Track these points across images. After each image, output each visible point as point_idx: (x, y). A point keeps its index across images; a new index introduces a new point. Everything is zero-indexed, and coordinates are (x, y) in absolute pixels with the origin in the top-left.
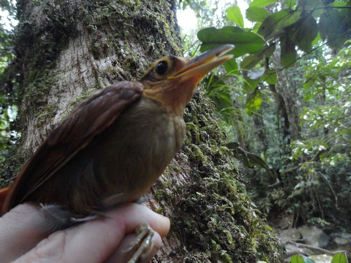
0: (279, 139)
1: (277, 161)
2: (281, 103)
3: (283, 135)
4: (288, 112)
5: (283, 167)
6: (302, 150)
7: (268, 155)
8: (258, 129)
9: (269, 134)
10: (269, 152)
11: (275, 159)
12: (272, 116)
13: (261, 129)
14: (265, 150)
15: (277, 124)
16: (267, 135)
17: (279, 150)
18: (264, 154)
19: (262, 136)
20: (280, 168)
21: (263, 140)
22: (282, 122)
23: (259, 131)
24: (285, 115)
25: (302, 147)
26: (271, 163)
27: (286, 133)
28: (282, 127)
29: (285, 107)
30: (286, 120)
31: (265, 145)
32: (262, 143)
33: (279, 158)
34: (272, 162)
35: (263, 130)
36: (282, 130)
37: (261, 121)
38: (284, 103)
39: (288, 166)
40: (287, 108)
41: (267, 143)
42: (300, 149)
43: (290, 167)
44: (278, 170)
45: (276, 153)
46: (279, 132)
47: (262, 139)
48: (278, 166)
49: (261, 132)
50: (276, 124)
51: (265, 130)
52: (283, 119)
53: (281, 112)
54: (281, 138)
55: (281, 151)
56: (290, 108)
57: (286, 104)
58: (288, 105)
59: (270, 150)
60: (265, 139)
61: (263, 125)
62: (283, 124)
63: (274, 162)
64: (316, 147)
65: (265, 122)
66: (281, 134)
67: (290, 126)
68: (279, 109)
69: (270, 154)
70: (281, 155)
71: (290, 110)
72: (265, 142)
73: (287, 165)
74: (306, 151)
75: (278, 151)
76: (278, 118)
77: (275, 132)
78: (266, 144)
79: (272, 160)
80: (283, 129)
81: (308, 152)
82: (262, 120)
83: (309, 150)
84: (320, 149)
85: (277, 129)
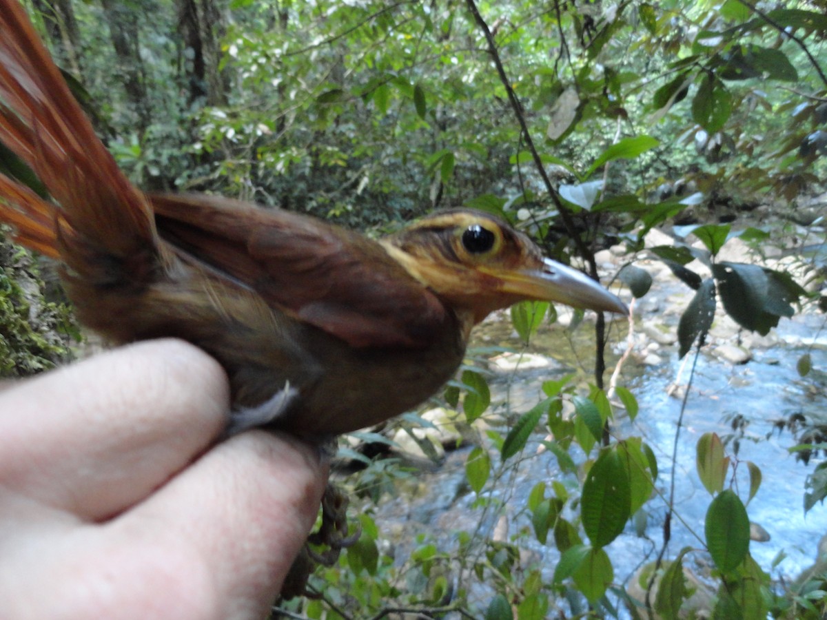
0: (178, 104)
1: (171, 158)
2: (187, 8)
3: (188, 94)
4: (203, 34)
5: (185, 174)
6: (223, 130)
7: (149, 140)
8: (124, 68)
9: (153, 86)
10: (151, 132)
11: (166, 153)
12: (162, 40)
13: (133, 69)
14: (142, 127)
15: (175, 62)
16: (149, 90)
17: (178, 132)
18: (140, 138)
19: (135, 90)
20: (178, 175)
21: (137, 101)
22: (188, 60)
23: (129, 73)
24: (196, 44)
25: (222, 124)
26: (156, 163)
27: (196, 92)
28: (188, 73)
29: (198, 22)
30: (199, 56)
31: (141, 115)
32: (133, 106)
33: (176, 152)
34: (158, 159)
35: (140, 75)
36: (186, 82)
37: (133, 47)
38: (195, 10)
39: (195, 173)
40: (202, 25)
41: (149, 110)
42: (218, 127)
43: (200, 174)
44: (173, 180)
45: (168, 137)
46: (180, 85)
47: (134, 98)
48: (173, 172)
49: (133, 75)
50: (173, 62)
51: (144, 75)
52: (190, 53)
53: (186, 31)
54: (183, 101)
55: (183, 134)
56: (208, 26)
57: (200, 13)
58: (205, 18)
59: (156, 129)
60: (143, 100)
61: (139, 59)
62: (191, 67)
63: (164, 160)
64: (251, 127)
65: (145, 52)
66: (184, 90)
67: (207, 76)
68: (182, 23)
69: (155, 139)
70: (182, 143)
71: (207, 30)
72: (142, 105)
73: (194, 169)
74: (231, 134)
75: (175, 134)
76: (179, 47)
77: (170, 84)
78: (145, 112)
79: (159, 155)
80: (190, 78)
81: (234, 136)
82: (137, 44)
83: (237, 133)
84: (259, 133)
85: (176, 78)
